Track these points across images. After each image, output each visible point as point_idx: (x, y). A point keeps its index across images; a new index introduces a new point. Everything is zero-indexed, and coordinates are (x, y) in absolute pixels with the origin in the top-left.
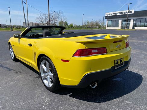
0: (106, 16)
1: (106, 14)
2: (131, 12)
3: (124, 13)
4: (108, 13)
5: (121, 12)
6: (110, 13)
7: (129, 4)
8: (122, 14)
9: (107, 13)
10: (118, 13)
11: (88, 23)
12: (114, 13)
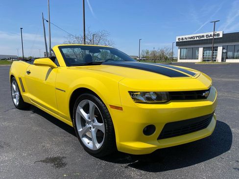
0: (178, 41)
1: (177, 38)
2: (218, 35)
3: (206, 37)
4: (181, 37)
5: (201, 35)
6: (184, 37)
7: (215, 22)
8: (203, 38)
9: (179, 37)
10: (197, 37)
11: (147, 53)
12: (190, 36)
